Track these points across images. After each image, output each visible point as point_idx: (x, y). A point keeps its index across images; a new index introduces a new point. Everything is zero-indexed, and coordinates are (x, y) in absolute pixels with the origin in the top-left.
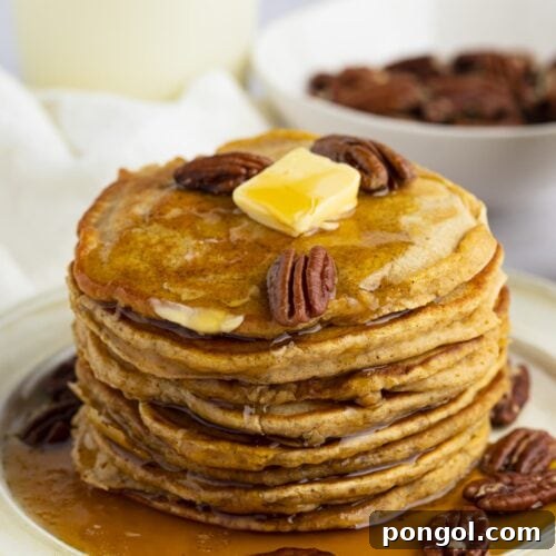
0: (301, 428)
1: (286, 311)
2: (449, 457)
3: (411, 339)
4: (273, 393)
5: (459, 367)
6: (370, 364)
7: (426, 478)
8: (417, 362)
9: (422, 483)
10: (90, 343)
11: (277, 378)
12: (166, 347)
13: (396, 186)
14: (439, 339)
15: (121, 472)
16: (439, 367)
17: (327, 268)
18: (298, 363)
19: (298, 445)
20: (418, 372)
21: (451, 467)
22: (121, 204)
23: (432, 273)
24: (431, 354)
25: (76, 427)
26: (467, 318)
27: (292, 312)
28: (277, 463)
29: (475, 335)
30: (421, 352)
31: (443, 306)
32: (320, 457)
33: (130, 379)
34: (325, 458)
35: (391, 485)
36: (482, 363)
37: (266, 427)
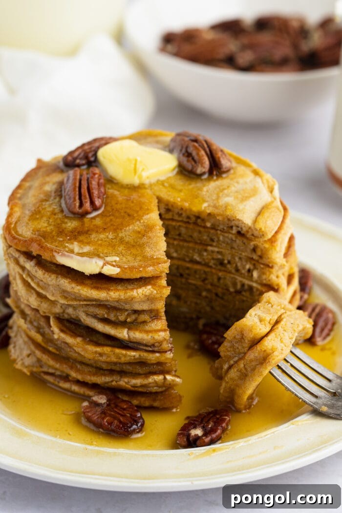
0: (155, 340)
1: (78, 204)
4: (136, 316)
11: (137, 307)
12: (66, 283)
15: (39, 360)
33: (43, 304)
37: (132, 337)
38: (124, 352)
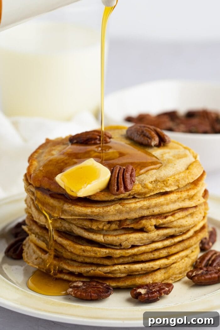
0: (121, 240)
1: (116, 189)
2: (182, 258)
3: (167, 204)
4: (109, 225)
5: (187, 218)
6: (150, 214)
7: (172, 266)
8: (170, 214)
9: (170, 268)
10: (32, 206)
11: (111, 218)
13: (162, 145)
14: (179, 205)
15: (43, 261)
16: (179, 217)
17: (133, 173)
18: (120, 212)
19: (118, 248)
20: (170, 218)
21: (183, 262)
22: (47, 150)
23: (177, 177)
24: (175, 212)
25: (25, 245)
26: (191, 198)
27: (118, 189)
28: (110, 255)
29: (194, 205)
30: (172, 210)
31: (181, 191)
32: (128, 253)
34: (130, 254)
35: (158, 267)
36: (197, 217)
37: (106, 240)
38: (99, 249)
